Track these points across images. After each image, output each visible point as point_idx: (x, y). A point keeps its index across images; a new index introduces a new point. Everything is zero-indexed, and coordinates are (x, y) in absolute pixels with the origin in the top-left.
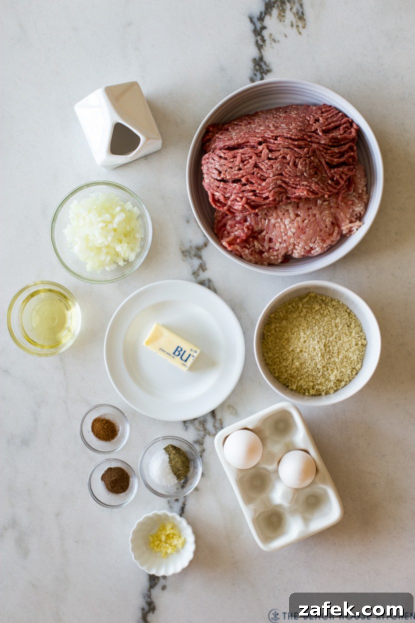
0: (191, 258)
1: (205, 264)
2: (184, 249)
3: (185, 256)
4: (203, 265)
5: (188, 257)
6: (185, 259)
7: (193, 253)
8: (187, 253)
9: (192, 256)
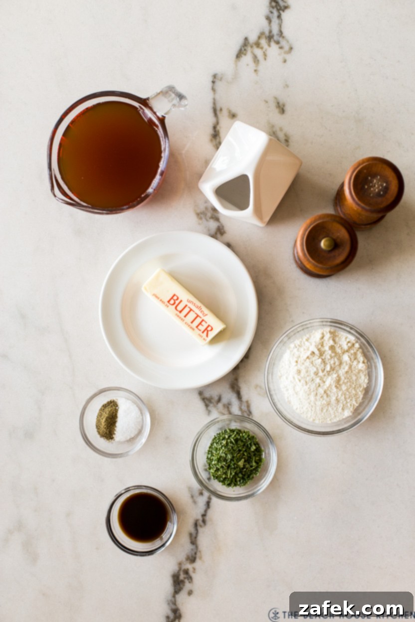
0: (207, 220)
1: (223, 227)
2: (198, 211)
3: (201, 218)
4: (221, 228)
5: (204, 219)
6: (201, 222)
7: (209, 215)
8: (202, 216)
9: (208, 218)
